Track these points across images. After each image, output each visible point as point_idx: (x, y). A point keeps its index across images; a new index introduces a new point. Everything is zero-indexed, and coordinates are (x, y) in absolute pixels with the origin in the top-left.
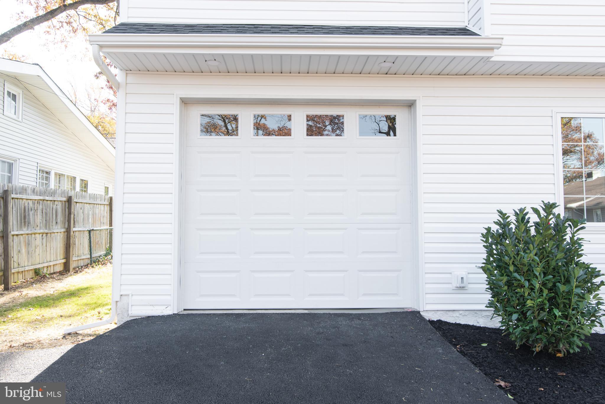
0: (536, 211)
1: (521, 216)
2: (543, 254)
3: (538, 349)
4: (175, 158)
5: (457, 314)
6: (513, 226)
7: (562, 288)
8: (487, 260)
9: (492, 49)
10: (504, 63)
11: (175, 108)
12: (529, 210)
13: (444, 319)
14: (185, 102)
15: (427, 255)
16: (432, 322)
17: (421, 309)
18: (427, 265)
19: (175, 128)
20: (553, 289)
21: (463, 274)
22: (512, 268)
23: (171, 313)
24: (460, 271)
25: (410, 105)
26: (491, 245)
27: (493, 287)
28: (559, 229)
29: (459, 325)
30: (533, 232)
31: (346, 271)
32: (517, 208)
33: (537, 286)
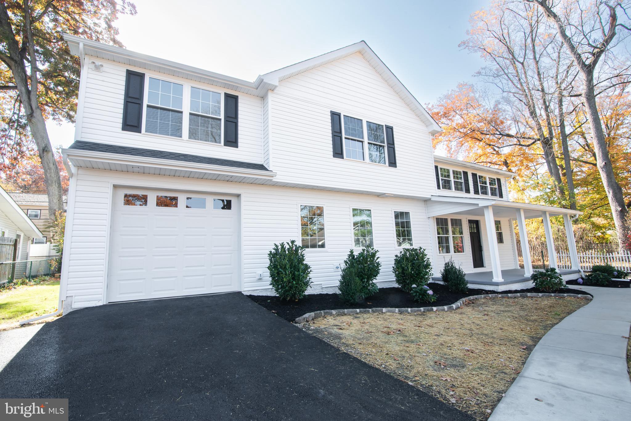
0: (288, 243)
1: (282, 245)
2: (290, 260)
3: (288, 299)
4: (108, 217)
5: (258, 291)
6: (280, 250)
7: (296, 273)
8: (270, 265)
9: (273, 176)
10: (278, 182)
11: (110, 190)
12: (285, 243)
13: (253, 294)
14: (115, 187)
15: (245, 265)
16: (247, 296)
17: (242, 291)
18: (245, 270)
19: (109, 201)
20: (294, 274)
21: (260, 272)
22: (279, 267)
23: (101, 304)
24: (260, 271)
25: (238, 196)
26: (272, 258)
27: (272, 275)
28: (297, 250)
29: (259, 296)
30: (287, 252)
31: (205, 275)
32: (281, 242)
33: (288, 273)
